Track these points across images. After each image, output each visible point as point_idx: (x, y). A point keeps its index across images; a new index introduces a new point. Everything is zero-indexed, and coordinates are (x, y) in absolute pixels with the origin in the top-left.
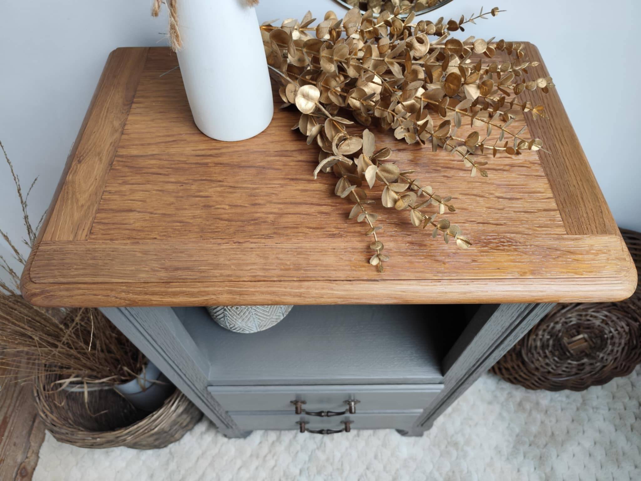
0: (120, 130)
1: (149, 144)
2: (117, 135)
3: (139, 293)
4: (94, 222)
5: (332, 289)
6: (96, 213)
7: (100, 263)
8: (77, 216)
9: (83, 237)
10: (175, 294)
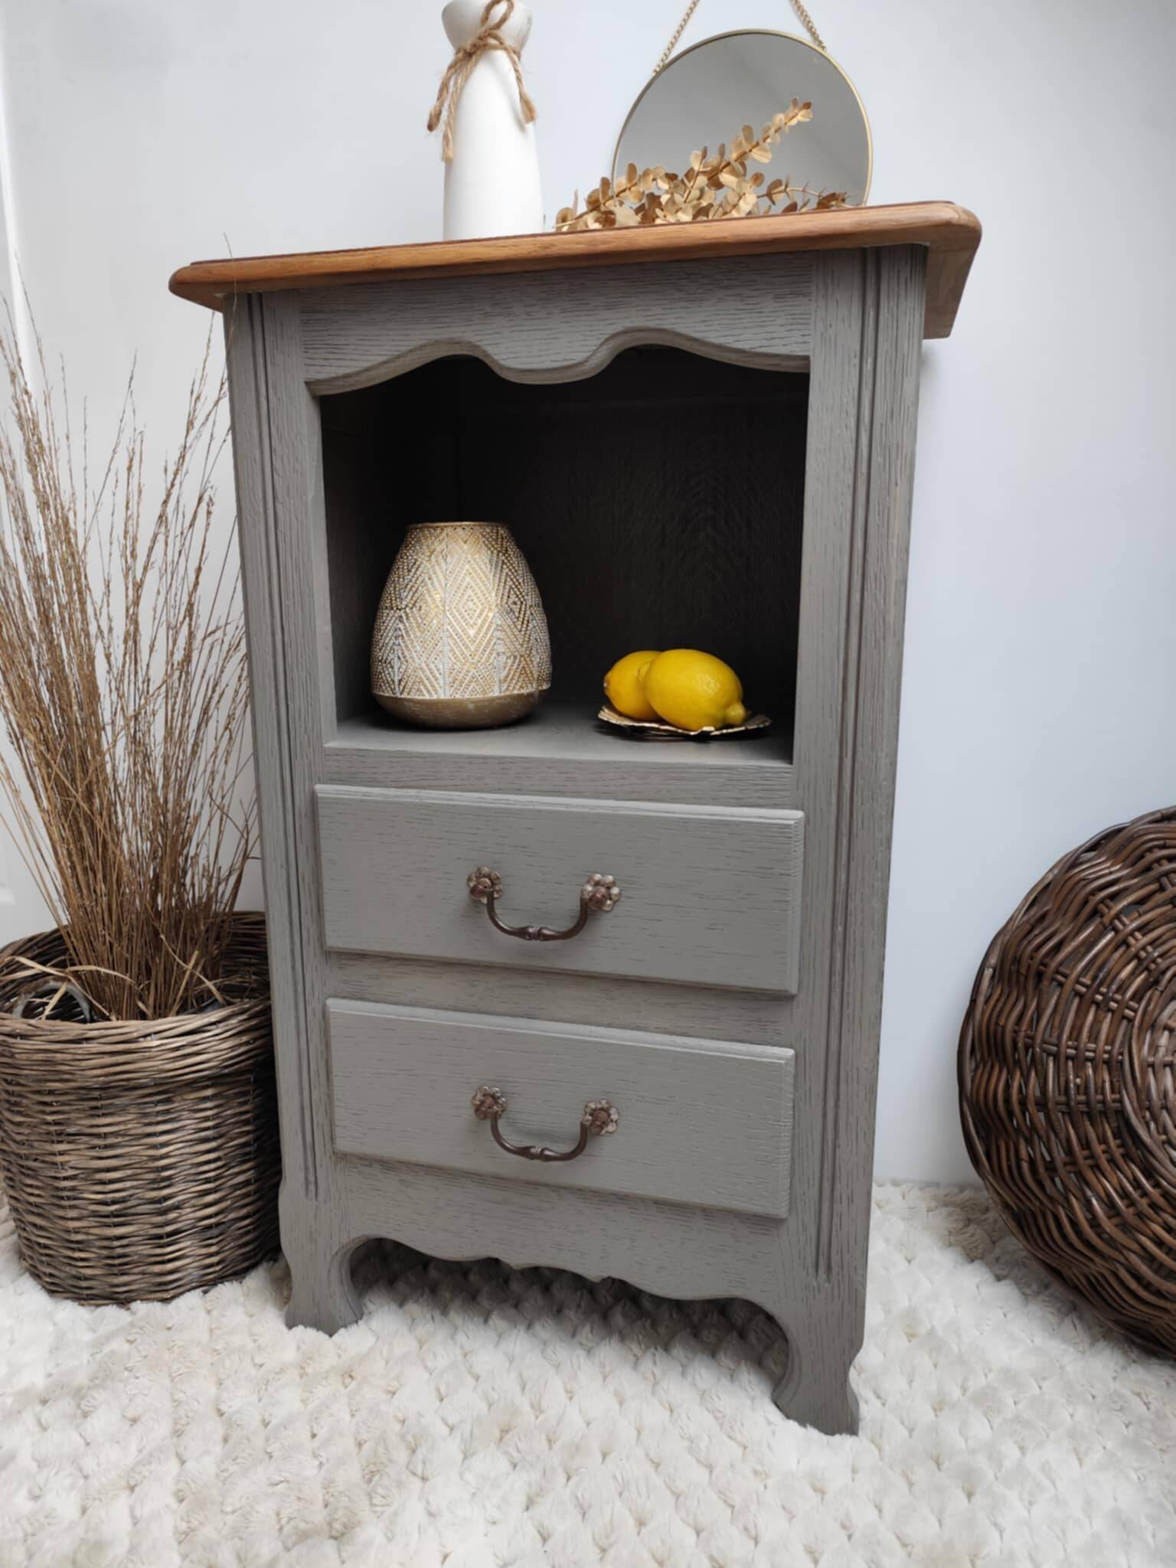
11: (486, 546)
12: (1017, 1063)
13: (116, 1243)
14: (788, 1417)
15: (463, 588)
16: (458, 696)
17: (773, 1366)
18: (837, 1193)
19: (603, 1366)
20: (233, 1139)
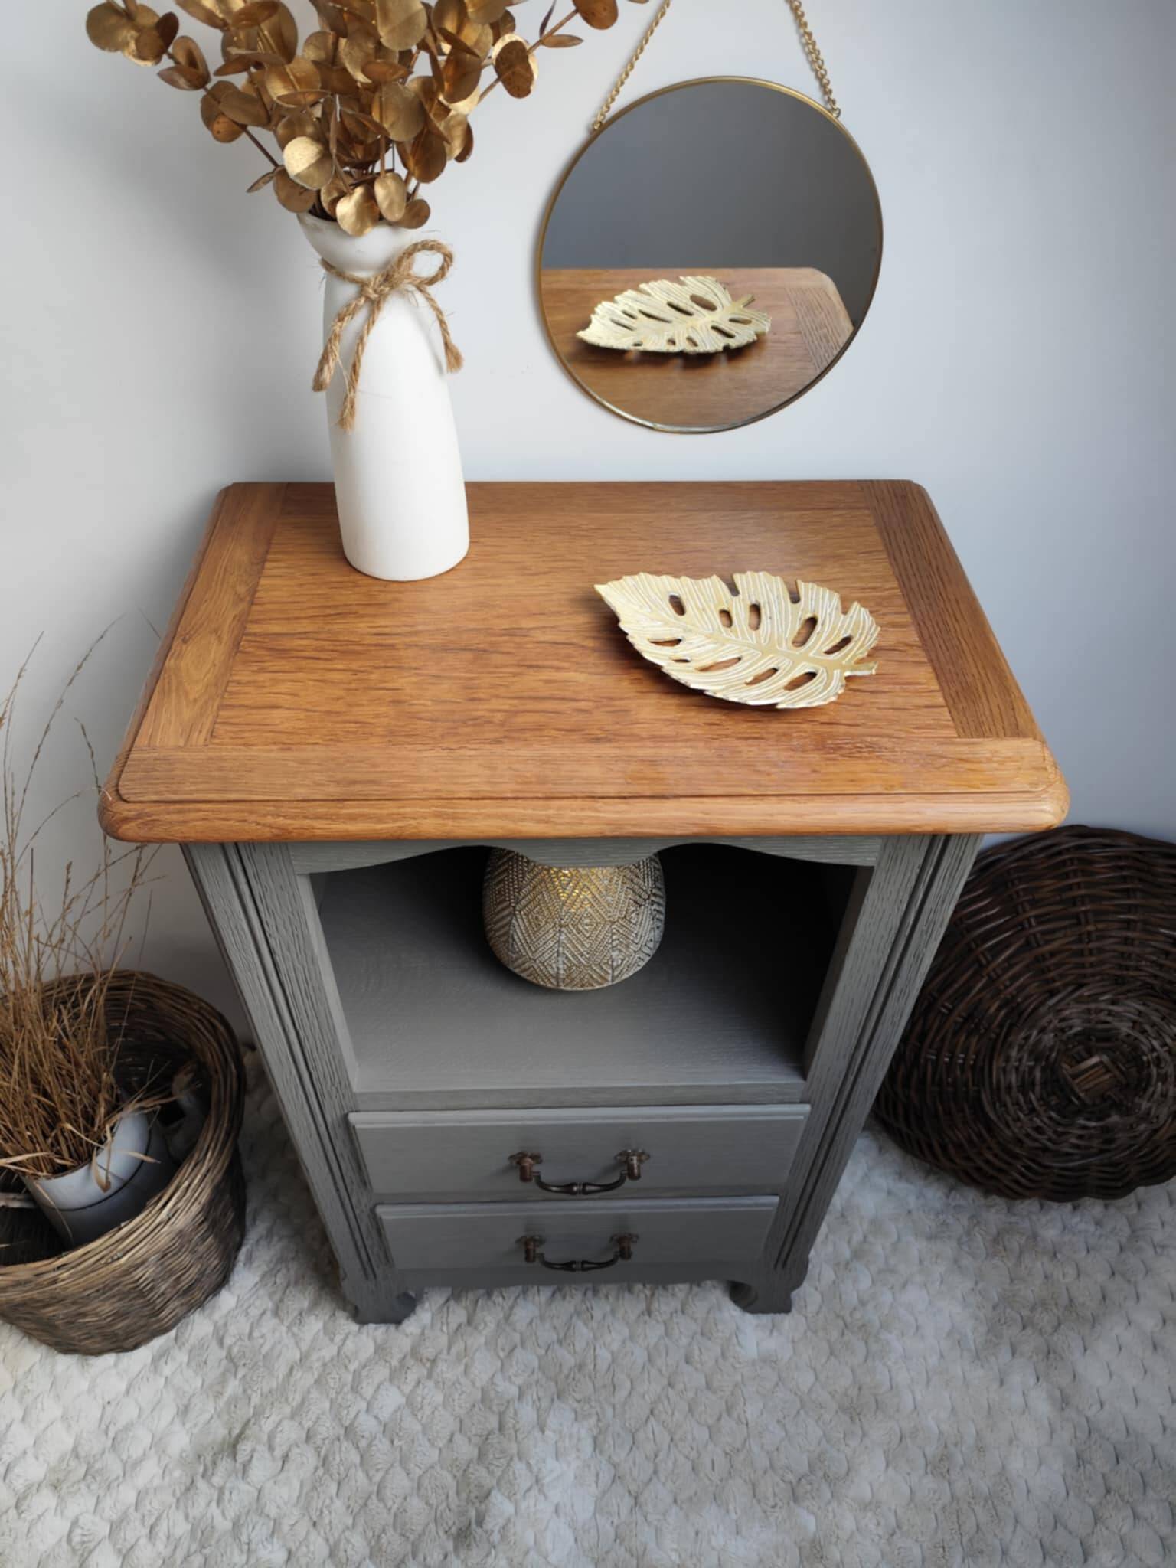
0: (248, 599)
1: (297, 618)
2: (243, 606)
3: (294, 817)
4: (215, 723)
5: (596, 810)
6: (218, 709)
7: (232, 775)
8: (187, 714)
9: (201, 741)
10: (352, 818)
14: (743, 1309)
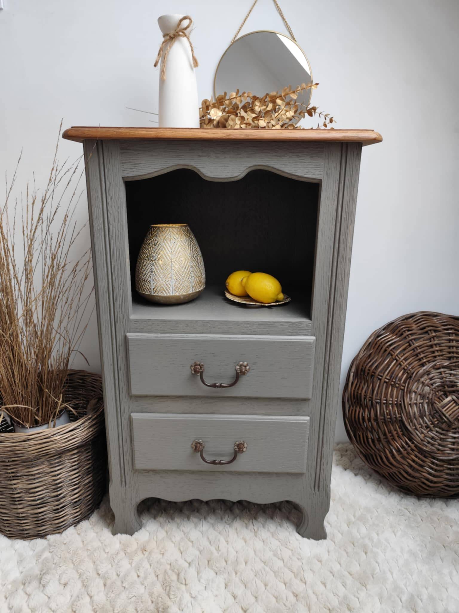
11: (185, 235)
12: (366, 406)
13: (40, 515)
14: (303, 537)
15: (178, 252)
16: (177, 294)
17: (293, 519)
18: (322, 463)
19: (236, 529)
20: (84, 467)
